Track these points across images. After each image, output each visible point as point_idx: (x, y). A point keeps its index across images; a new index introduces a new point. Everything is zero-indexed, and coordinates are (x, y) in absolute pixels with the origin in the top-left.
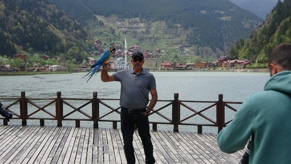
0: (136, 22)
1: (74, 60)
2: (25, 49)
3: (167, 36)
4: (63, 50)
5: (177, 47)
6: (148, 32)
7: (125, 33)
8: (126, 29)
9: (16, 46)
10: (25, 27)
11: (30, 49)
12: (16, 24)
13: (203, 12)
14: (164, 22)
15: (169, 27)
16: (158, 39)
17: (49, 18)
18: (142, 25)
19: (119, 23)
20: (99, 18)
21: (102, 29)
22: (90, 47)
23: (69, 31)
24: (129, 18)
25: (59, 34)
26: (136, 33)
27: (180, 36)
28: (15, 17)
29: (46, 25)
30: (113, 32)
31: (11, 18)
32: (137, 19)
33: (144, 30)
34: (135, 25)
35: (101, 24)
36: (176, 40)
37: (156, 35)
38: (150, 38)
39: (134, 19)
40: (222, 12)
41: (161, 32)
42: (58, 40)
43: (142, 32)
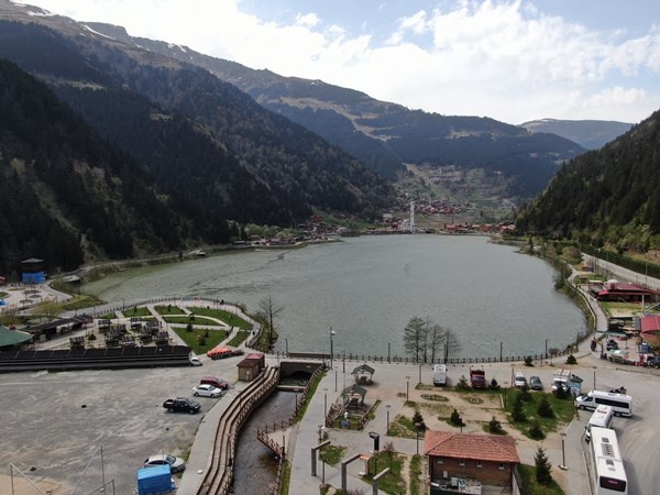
0: (450, 171)
1: (368, 219)
2: (323, 209)
3: (484, 186)
4: (359, 209)
5: (494, 198)
6: (462, 181)
7: (436, 183)
8: (438, 179)
9: (313, 207)
10: (324, 187)
11: (329, 209)
12: (316, 184)
13: (533, 155)
14: (482, 170)
15: (488, 175)
16: (474, 189)
17: (352, 174)
18: (458, 173)
19: (431, 172)
20: (410, 167)
21: (411, 180)
22: (392, 202)
23: (370, 186)
24: (443, 165)
25: (357, 192)
26: (448, 182)
27: (500, 185)
28: (316, 178)
29: (346, 184)
30: (423, 183)
31: (313, 179)
32: (453, 167)
33: (459, 179)
34: (449, 174)
35: (411, 174)
36: (495, 190)
37: (472, 185)
38: (464, 189)
39: (447, 168)
40: (557, 155)
41: (478, 181)
42: (356, 199)
43: (457, 182)
